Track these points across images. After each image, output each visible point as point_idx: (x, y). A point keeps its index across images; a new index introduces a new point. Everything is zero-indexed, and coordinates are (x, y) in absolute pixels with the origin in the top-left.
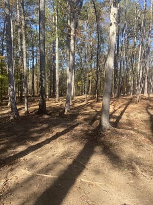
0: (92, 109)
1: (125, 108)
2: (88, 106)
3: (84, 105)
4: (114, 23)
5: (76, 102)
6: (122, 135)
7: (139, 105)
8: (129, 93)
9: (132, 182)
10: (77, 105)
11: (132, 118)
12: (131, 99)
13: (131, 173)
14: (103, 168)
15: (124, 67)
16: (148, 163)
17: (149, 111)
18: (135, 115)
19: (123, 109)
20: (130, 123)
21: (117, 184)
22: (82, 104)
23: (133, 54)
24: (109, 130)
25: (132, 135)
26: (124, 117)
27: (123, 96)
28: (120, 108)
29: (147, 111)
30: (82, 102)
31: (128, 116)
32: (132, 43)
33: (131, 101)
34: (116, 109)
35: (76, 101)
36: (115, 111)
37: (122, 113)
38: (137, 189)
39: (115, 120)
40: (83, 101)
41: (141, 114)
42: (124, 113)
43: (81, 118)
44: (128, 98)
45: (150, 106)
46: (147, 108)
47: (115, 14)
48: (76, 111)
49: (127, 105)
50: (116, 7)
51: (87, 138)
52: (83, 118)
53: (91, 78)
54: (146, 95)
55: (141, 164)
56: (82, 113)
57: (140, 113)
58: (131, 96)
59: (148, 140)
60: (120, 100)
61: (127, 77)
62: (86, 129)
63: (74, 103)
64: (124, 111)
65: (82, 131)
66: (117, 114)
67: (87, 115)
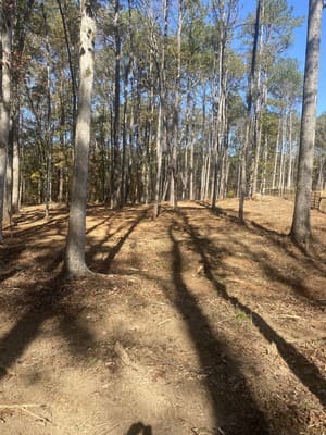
0: (58, 234)
1: (131, 231)
2: (51, 227)
3: (41, 226)
4: (90, 49)
5: (23, 218)
6: (110, 286)
7: (158, 223)
8: (142, 199)
9: (106, 386)
10: (23, 226)
11: (139, 250)
12: (145, 212)
13: (109, 367)
14: (50, 367)
15: (132, 146)
16: (148, 340)
17: (175, 234)
18: (146, 243)
19: (126, 231)
20: (135, 261)
21: (73, 398)
22: (35, 224)
23: (147, 122)
24: (83, 278)
25: (130, 284)
26: (126, 248)
27: (132, 205)
28: (119, 230)
29: (170, 234)
30: (37, 220)
31: (133, 246)
32: (146, 100)
33: (144, 216)
34: (111, 232)
35: (23, 216)
36: (109, 237)
37: (122, 240)
38: (115, 400)
39: (106, 256)
40: (41, 217)
41: (158, 241)
42: (127, 241)
43: (29, 256)
44: (140, 209)
45: (176, 223)
46: (170, 229)
47: (90, 31)
48: (19, 240)
49: (135, 223)
50: (91, 16)
51: (29, 303)
52: (34, 255)
53: (60, 165)
54: (172, 203)
55: (134, 344)
56: (32, 244)
57: (156, 239)
58: (146, 205)
59: (160, 292)
60: (123, 214)
61: (138, 167)
62: (32, 281)
63: (17, 221)
64: (127, 236)
65: (20, 286)
66: (111, 244)
67: (44, 247)
